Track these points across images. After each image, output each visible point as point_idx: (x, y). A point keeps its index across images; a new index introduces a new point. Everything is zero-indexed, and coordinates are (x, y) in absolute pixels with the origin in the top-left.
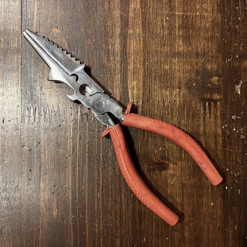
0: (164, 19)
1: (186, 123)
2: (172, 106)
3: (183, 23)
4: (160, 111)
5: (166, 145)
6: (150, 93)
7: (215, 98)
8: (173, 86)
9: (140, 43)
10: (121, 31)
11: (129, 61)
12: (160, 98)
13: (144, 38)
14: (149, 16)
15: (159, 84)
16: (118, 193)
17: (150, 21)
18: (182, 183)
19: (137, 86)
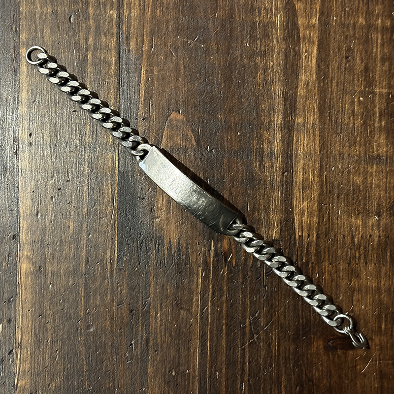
0: (356, 100)
1: (388, 273)
2: (366, 244)
3: (387, 107)
4: (347, 252)
5: (356, 309)
6: (329, 221)
8: (369, 211)
9: (314, 139)
10: (284, 119)
11: (295, 169)
12: (346, 230)
13: (322, 131)
14: (331, 95)
15: (346, 208)
16: (275, 385)
17: (332, 103)
18: (381, 371)
19: (308, 209)
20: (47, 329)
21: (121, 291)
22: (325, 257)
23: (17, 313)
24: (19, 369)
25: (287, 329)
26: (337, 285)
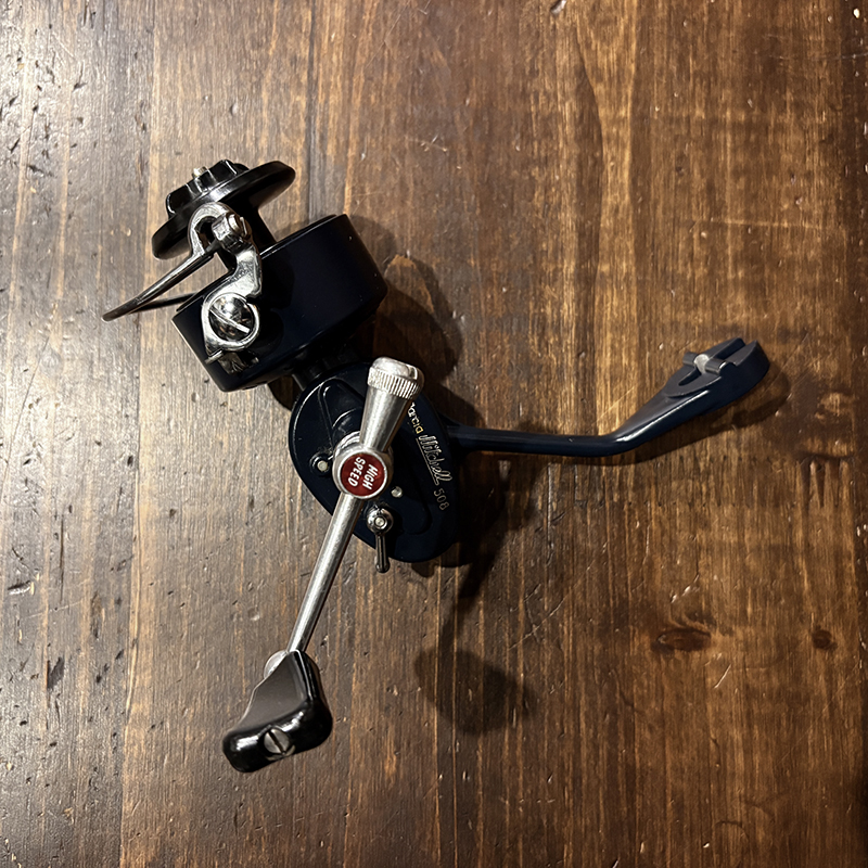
0: (695, 236)
1: (756, 519)
2: (718, 471)
3: (746, 249)
4: (687, 485)
5: (704, 581)
7: (834, 451)
9: (629, 299)
10: (578, 267)
11: (598, 347)
13: (641, 284)
14: (654, 229)
16: (568, 712)
17: (656, 240)
18: (747, 687)
19: (620, 414)
20: (181, 617)
21: (307, 551)
22: (650, 493)
23: (132, 587)
24: (134, 683)
25: (589, 615)
26: (671, 540)
